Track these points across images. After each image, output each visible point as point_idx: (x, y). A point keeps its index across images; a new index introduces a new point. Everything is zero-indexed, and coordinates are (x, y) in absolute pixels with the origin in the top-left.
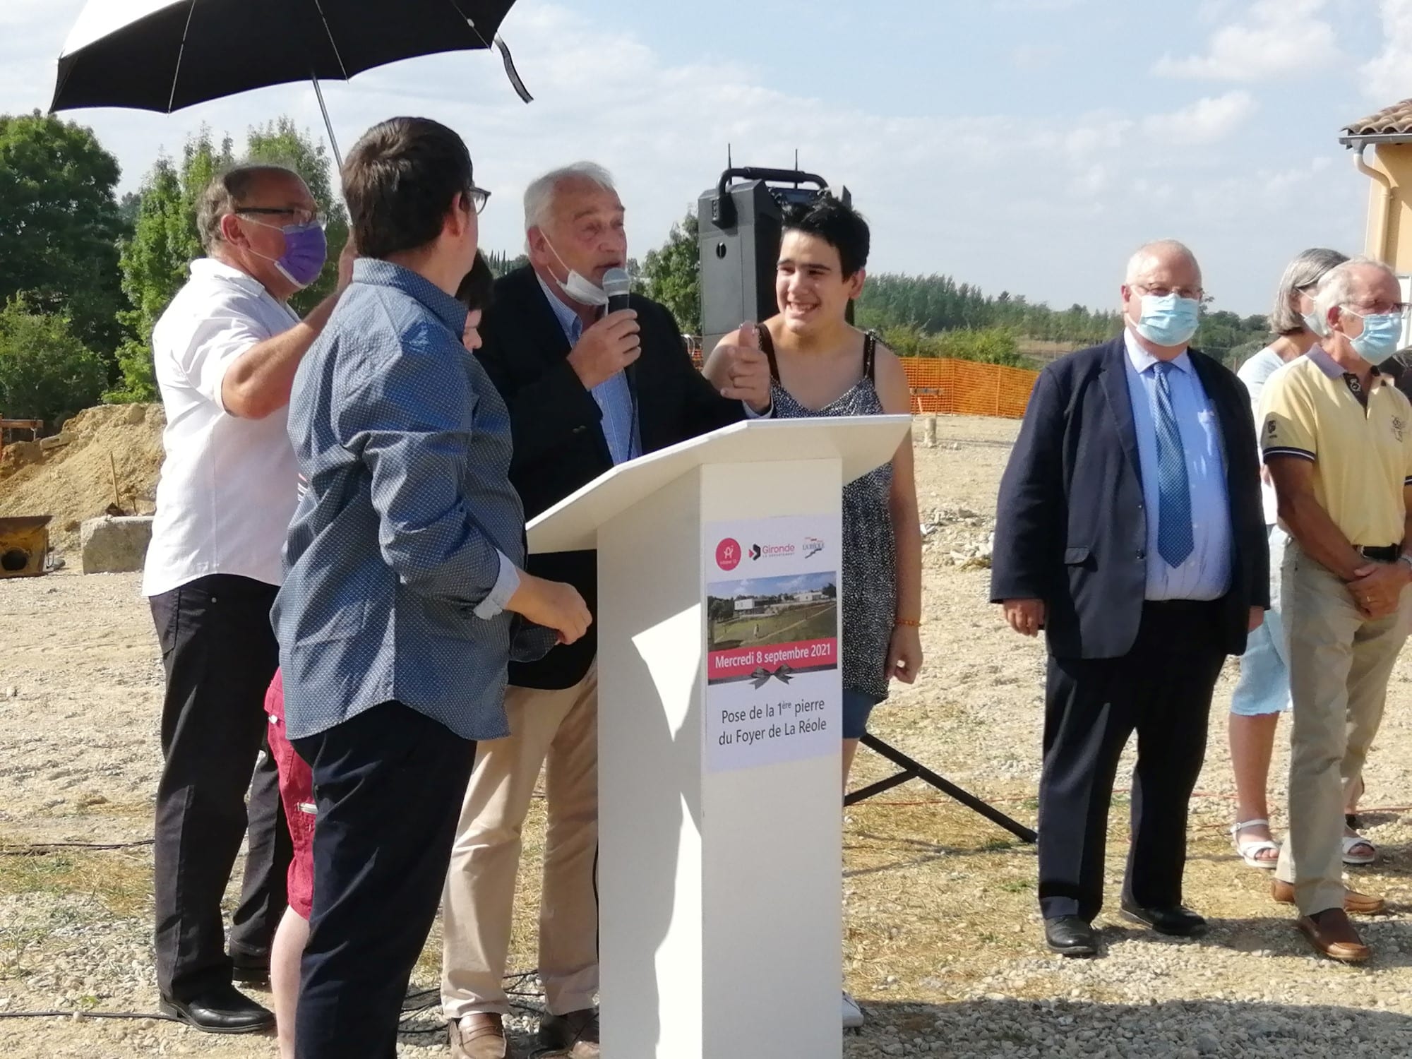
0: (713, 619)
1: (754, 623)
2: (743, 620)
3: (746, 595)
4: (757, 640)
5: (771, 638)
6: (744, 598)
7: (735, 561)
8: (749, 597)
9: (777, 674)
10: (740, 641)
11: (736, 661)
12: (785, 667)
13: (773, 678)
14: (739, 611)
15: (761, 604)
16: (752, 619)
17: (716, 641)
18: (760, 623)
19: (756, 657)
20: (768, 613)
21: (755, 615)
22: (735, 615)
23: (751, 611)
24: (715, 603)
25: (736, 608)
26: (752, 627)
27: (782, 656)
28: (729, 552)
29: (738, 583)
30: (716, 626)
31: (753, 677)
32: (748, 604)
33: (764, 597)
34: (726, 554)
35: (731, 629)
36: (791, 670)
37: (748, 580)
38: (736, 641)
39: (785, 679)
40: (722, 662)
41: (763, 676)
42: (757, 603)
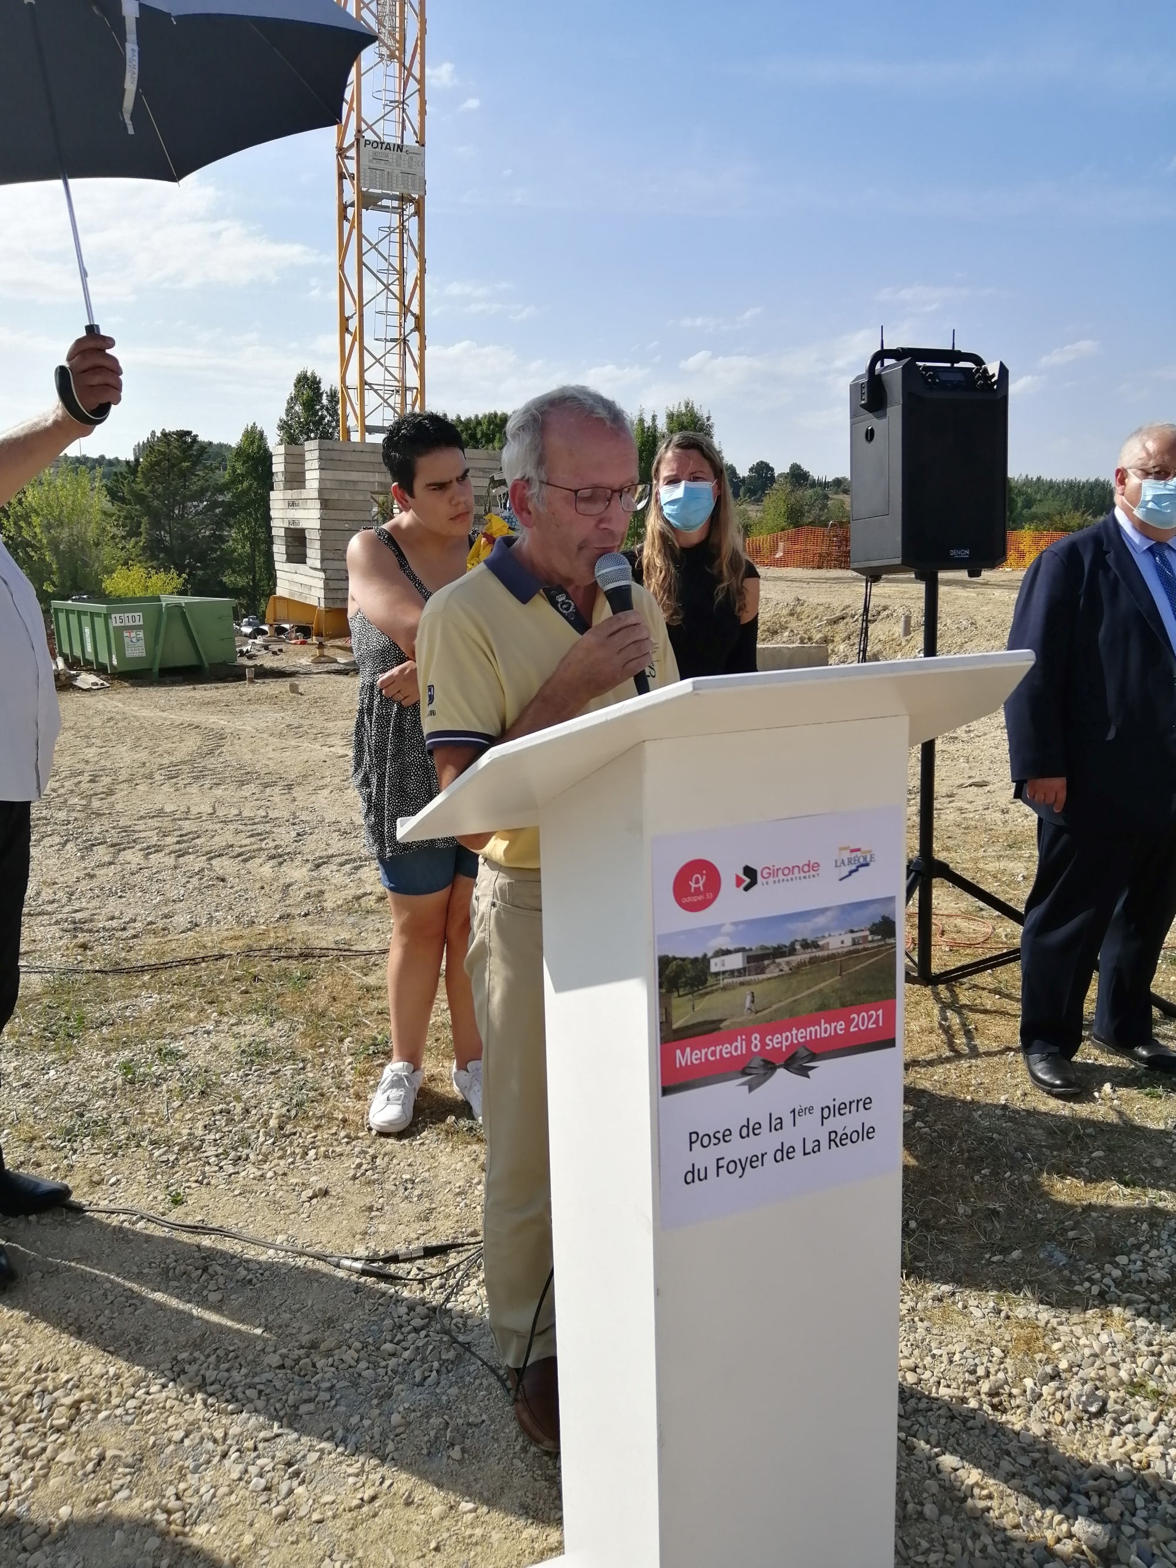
0: (670, 991)
1: (746, 990)
2: (725, 988)
3: (731, 947)
4: (752, 1017)
5: (776, 1011)
6: (728, 952)
7: (709, 896)
8: (737, 951)
9: (787, 1066)
10: (722, 1021)
11: (713, 1054)
12: (803, 1053)
13: (781, 1072)
14: (717, 974)
15: (757, 960)
16: (742, 984)
17: (675, 1026)
18: (757, 989)
19: (749, 1043)
20: (772, 972)
21: (748, 978)
22: (711, 981)
23: (741, 972)
24: (673, 966)
25: (713, 969)
26: (743, 997)
27: (799, 1035)
28: (697, 882)
29: (715, 930)
30: (675, 1001)
31: (744, 1073)
32: (736, 961)
33: (763, 948)
34: (693, 885)
35: (702, 1004)
36: (814, 1057)
37: (735, 924)
38: (713, 1022)
39: (804, 1072)
40: (687, 1056)
41: (762, 1071)
42: (750, 959)
